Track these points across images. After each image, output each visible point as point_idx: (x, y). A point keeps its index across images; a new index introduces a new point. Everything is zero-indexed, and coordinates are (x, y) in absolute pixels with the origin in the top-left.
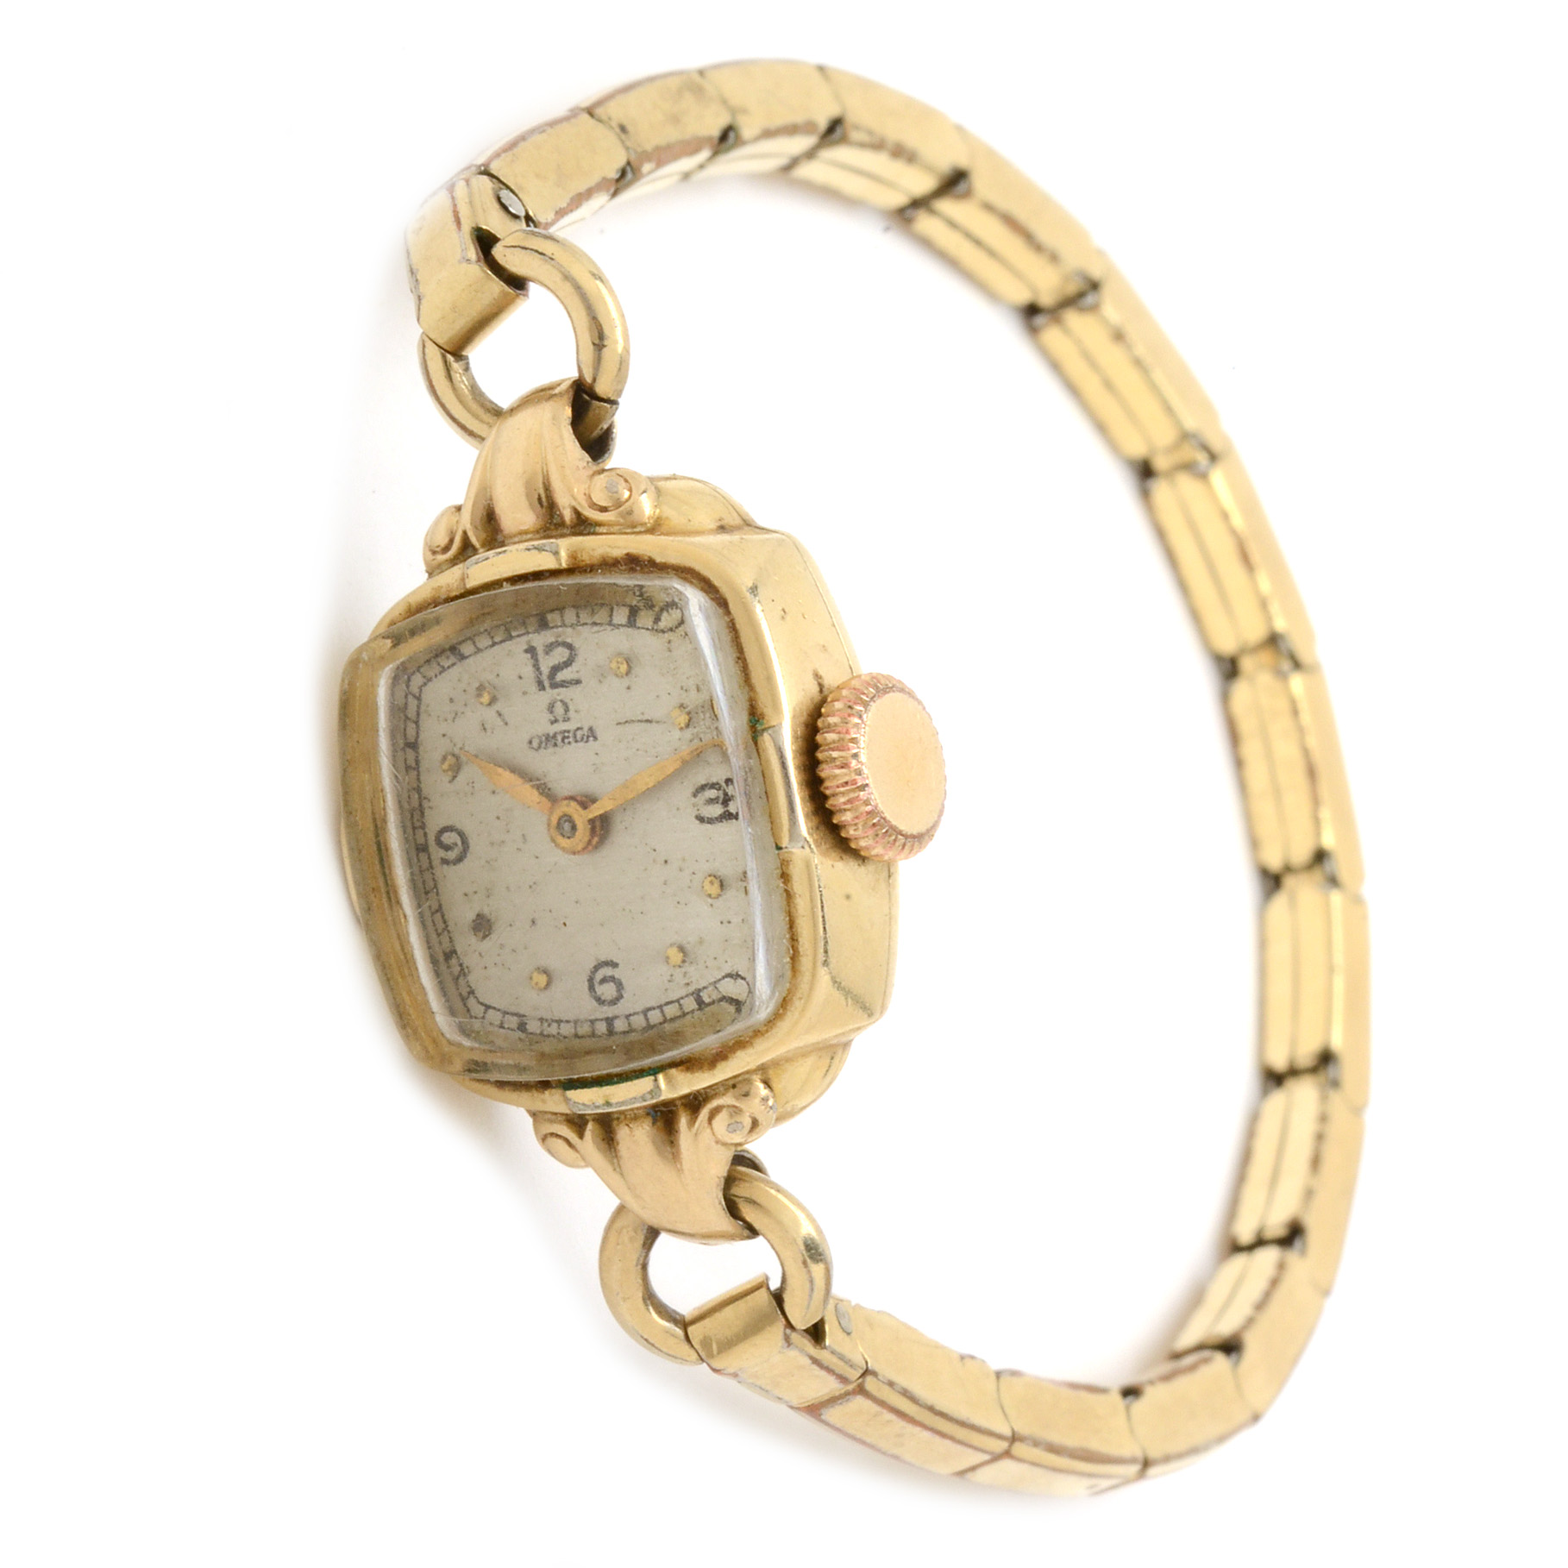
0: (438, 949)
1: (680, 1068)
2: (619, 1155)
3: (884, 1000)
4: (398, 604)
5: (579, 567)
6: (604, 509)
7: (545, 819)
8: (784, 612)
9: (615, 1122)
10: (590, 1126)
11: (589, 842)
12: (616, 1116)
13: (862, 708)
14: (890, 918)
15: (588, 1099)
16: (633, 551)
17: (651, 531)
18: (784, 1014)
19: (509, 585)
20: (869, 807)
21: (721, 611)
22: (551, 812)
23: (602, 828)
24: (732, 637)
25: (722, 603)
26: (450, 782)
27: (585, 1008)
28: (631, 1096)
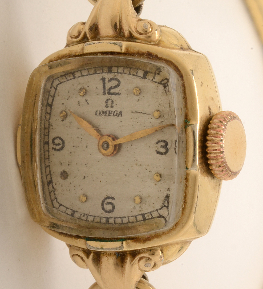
0: (45, 180)
1: (132, 240)
2: (101, 267)
3: (209, 229)
4: (54, 54)
5: (128, 53)
6: (141, 34)
7: (97, 141)
8: (202, 83)
9: (102, 255)
10: (92, 254)
11: (113, 153)
12: (103, 253)
13: (225, 123)
14: (217, 200)
15: (94, 245)
16: (150, 51)
17: (157, 45)
18: (176, 228)
19: (100, 55)
20: (223, 160)
21: (181, 79)
22: (100, 139)
23: (118, 148)
24: (183, 89)
25: (181, 76)
26: (62, 121)
27: (99, 212)
28: (112, 247)
